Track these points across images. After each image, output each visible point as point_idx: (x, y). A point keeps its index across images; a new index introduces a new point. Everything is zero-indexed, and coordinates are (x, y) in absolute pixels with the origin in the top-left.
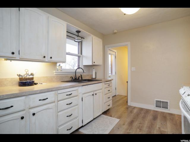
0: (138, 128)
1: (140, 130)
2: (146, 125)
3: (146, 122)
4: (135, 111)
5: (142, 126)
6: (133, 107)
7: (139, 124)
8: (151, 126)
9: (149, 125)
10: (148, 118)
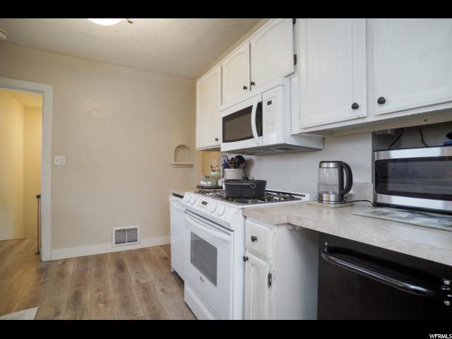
0: (99, 301)
1: (105, 303)
2: (111, 289)
3: (109, 281)
4: (71, 268)
5: (104, 294)
6: (60, 263)
7: (97, 291)
8: (122, 284)
9: (117, 286)
10: (109, 272)
